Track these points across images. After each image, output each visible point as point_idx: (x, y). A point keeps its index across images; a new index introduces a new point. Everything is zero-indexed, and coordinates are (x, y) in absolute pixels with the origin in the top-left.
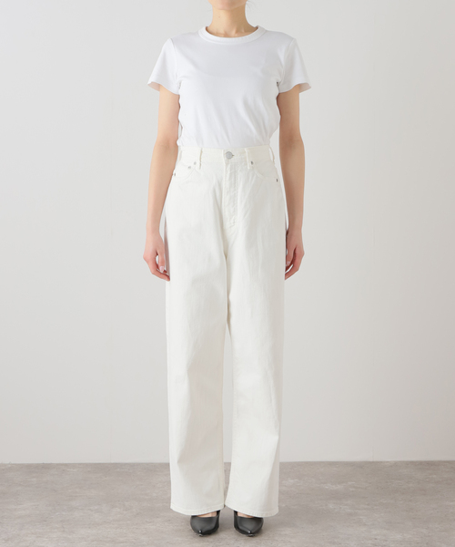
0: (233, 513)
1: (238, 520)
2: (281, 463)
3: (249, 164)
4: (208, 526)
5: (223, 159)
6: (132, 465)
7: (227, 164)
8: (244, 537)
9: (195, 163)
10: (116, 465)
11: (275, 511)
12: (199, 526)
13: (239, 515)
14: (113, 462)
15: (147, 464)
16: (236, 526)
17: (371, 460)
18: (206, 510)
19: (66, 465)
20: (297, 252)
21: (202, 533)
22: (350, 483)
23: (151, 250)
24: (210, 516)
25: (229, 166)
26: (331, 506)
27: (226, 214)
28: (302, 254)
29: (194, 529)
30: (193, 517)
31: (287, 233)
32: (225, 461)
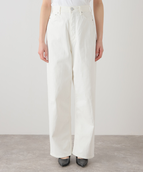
0: (76, 157)
1: (78, 160)
2: (95, 135)
3: (81, 13)
4: (65, 163)
5: (70, 11)
6: (39, 136)
7: (71, 13)
8: (80, 167)
9: (58, 13)
10: (33, 136)
11: (93, 156)
12: (62, 162)
13: (78, 158)
14: (32, 134)
15: (45, 135)
16: (77, 163)
17: (131, 135)
18: (64, 156)
19: (14, 135)
20: (100, 50)
21: (63, 166)
22: (123, 144)
23: (42, 49)
24: (66, 158)
25: (72, 14)
26: (116, 154)
27: (71, 34)
28: (103, 51)
29: (60, 163)
30: (59, 158)
31: (97, 41)
32: (72, 134)
